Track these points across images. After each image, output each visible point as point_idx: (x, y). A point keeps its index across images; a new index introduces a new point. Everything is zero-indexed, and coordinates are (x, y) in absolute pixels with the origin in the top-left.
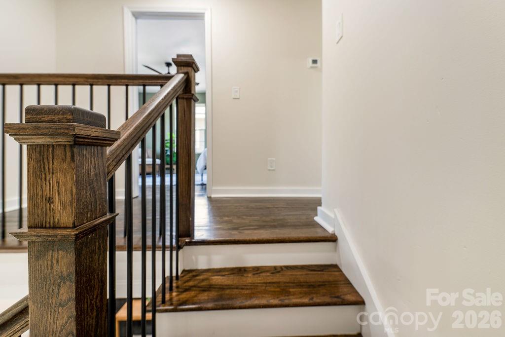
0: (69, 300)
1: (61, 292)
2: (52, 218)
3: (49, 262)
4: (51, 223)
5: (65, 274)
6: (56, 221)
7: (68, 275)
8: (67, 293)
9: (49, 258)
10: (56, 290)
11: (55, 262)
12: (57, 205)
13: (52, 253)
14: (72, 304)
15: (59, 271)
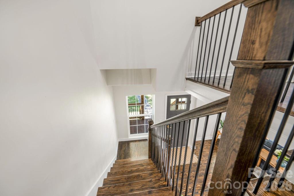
0: (248, 104)
1: (245, 98)
2: (251, 54)
3: (244, 80)
4: (251, 56)
5: (250, 88)
6: (254, 56)
7: (252, 90)
8: (249, 100)
9: (244, 77)
10: (243, 96)
11: (246, 80)
12: (257, 45)
13: (247, 75)
14: (249, 107)
15: (247, 87)
